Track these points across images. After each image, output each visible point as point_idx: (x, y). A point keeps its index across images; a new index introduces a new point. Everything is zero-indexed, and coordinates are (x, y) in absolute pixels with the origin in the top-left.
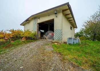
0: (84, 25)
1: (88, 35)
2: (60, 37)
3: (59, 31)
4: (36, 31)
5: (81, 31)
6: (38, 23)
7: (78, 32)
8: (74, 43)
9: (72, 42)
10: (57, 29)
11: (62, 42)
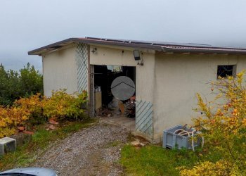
2: (149, 125)
3: (148, 108)
4: (87, 89)
6: (91, 66)
8: (176, 145)
9: (174, 144)
10: (143, 102)
11: (152, 139)
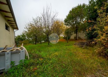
0: (26, 27)
1: (30, 39)
5: (23, 34)
7: (20, 35)
